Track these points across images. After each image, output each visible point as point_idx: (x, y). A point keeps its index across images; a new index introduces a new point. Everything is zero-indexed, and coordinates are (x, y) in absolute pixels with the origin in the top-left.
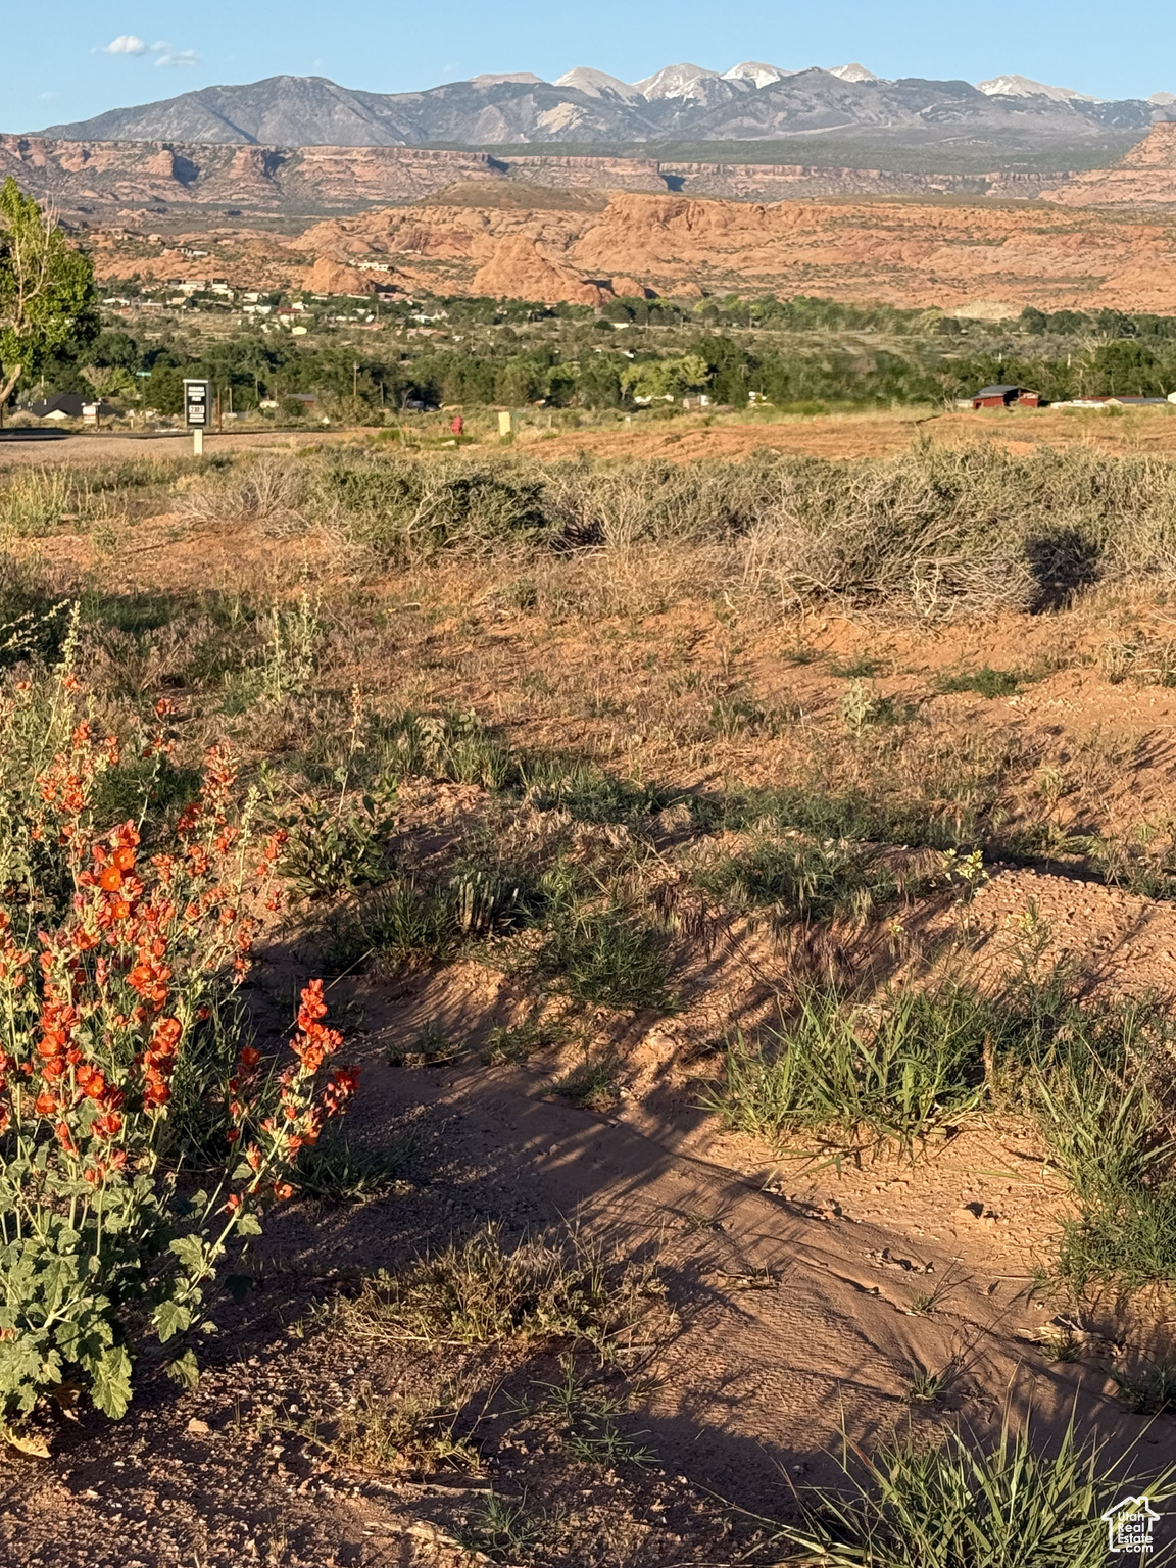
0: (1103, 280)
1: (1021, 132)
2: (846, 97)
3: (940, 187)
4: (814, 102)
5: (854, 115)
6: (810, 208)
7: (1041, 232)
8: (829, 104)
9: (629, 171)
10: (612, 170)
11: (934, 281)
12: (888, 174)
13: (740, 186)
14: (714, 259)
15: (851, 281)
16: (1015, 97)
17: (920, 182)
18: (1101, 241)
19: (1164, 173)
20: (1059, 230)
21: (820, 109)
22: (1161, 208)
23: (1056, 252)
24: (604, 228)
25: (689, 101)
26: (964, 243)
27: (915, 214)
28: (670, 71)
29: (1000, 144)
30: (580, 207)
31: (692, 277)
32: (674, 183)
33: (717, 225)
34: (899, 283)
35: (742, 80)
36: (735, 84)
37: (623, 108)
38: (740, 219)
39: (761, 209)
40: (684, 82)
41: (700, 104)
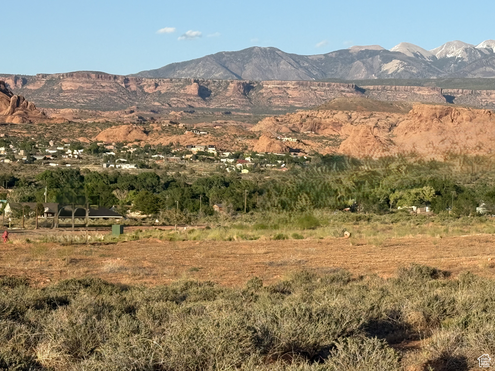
9: (427, 93)
10: (418, 93)
13: (483, 100)
24: (409, 121)
25: (459, 59)
28: (449, 44)
30: (397, 111)
32: (450, 99)
33: (467, 120)
35: (486, 49)
36: (482, 51)
37: (425, 62)
38: (478, 117)
39: (490, 112)
40: (456, 49)
41: (464, 60)
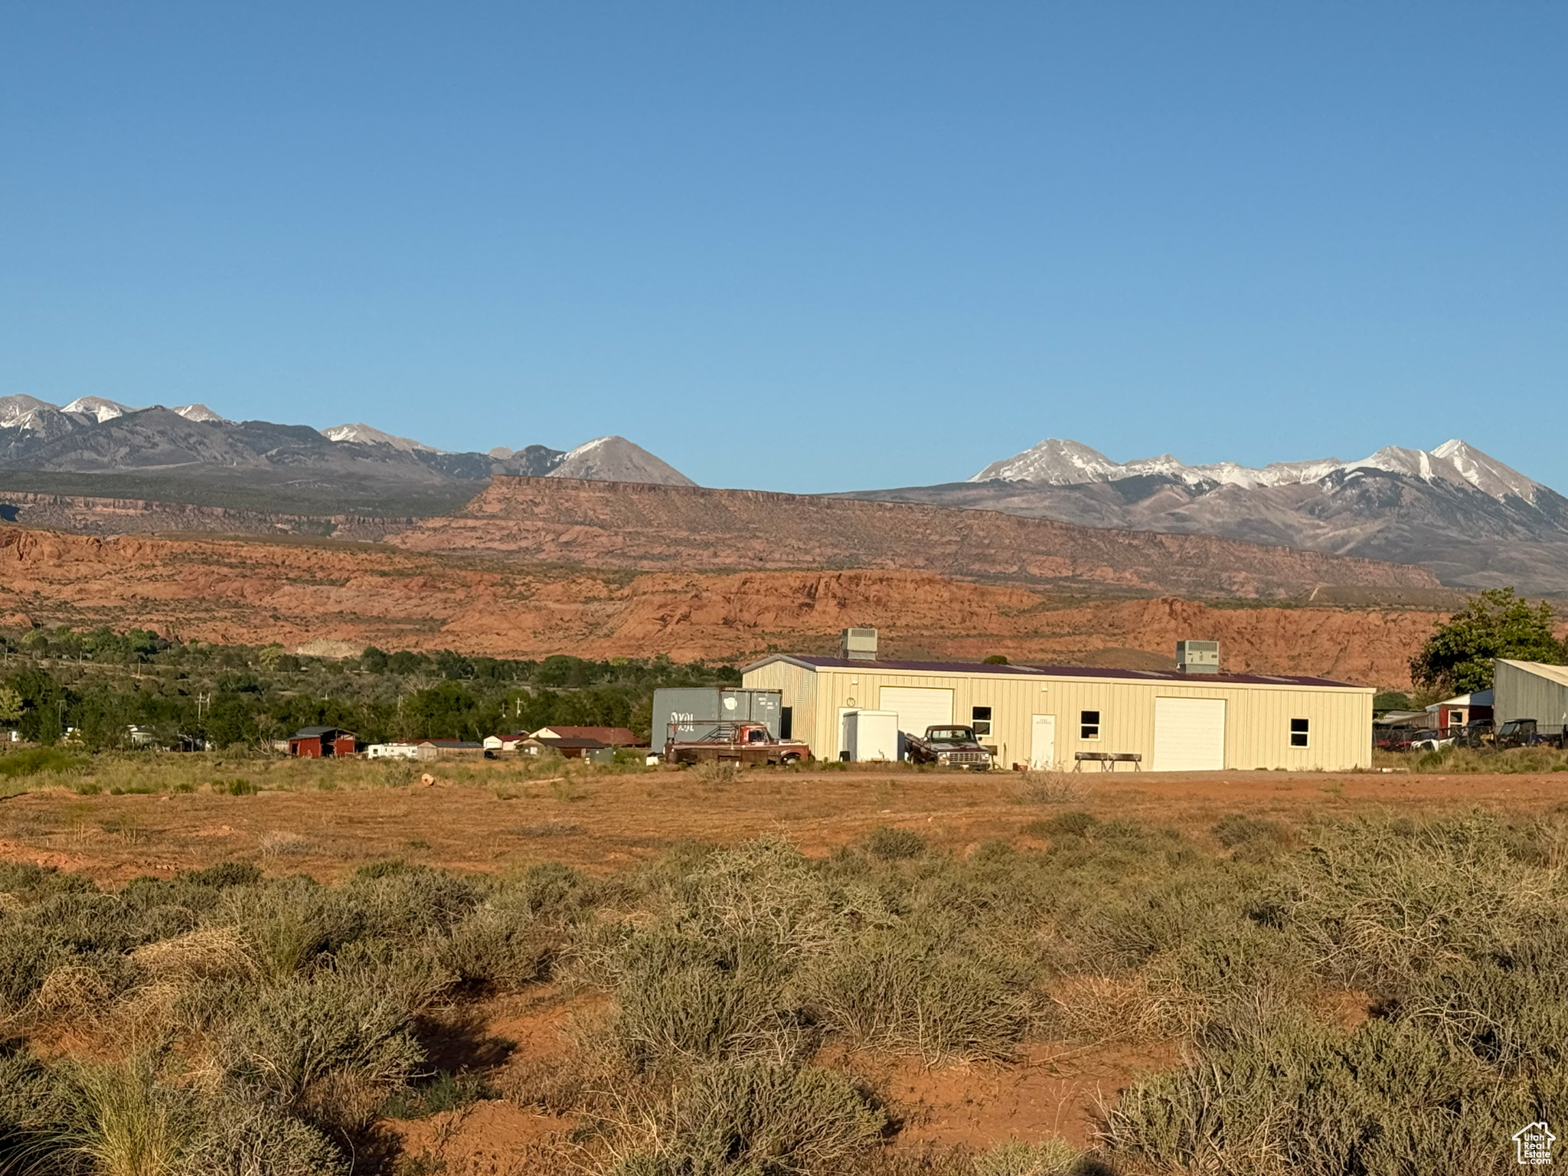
0: (444, 622)
1: (366, 477)
2: (190, 435)
3: (285, 527)
4: (157, 439)
5: (199, 453)
6: (149, 543)
7: (383, 574)
8: (173, 441)
11: (276, 618)
12: (232, 512)
13: (79, 517)
14: (46, 590)
15: (192, 616)
16: (359, 444)
17: (265, 521)
18: (441, 585)
19: (503, 523)
20: (401, 573)
21: (164, 446)
22: (501, 555)
23: (398, 594)
25: (26, 431)
26: (307, 582)
27: (259, 552)
29: (345, 488)
31: (23, 607)
33: (51, 556)
34: (241, 619)
35: (82, 414)
36: (74, 417)
38: (75, 551)
39: (98, 541)
40: (20, 413)
41: (37, 435)
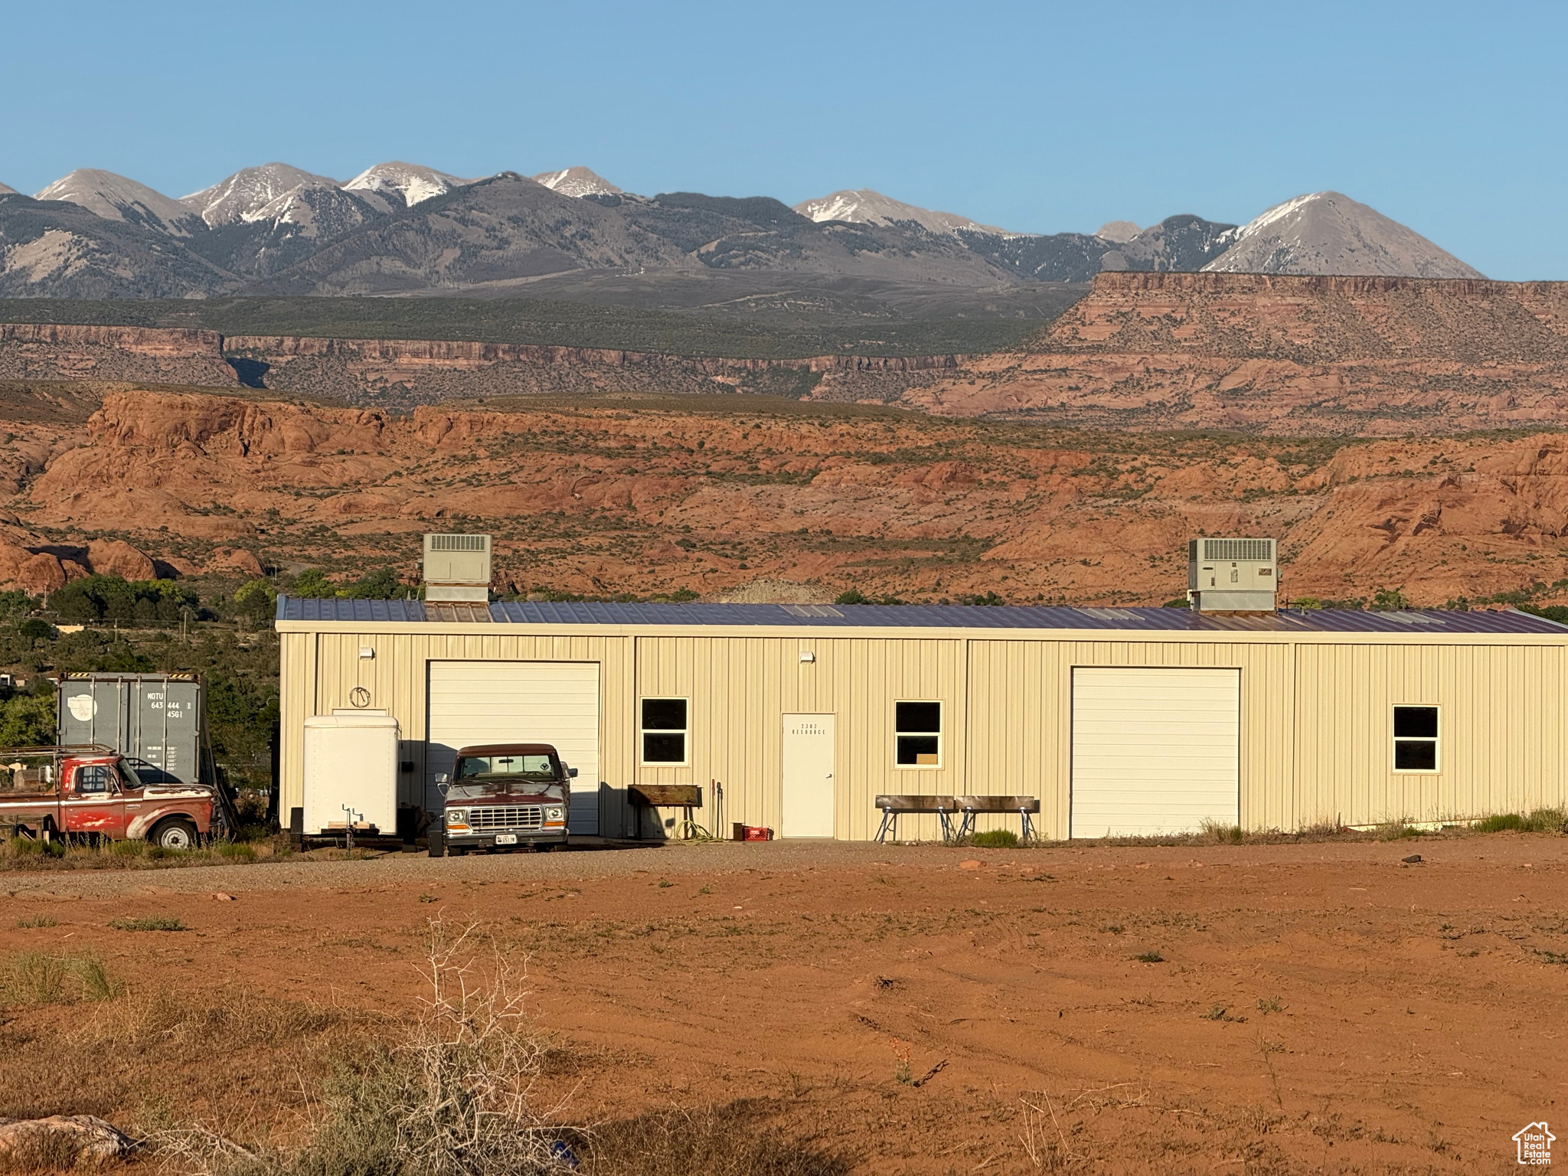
0: (988, 544)
1: (875, 286)
2: (566, 223)
3: (731, 381)
4: (508, 231)
5: (581, 254)
6: (465, 417)
7: (879, 460)
8: (535, 234)
9: (168, 349)
10: (136, 349)
11: (687, 545)
12: (636, 357)
13: (371, 377)
14: (291, 506)
15: (541, 546)
16: (863, 227)
17: (694, 371)
18: (983, 477)
19: (1117, 360)
20: (911, 457)
21: (520, 244)
22: (1114, 419)
23: (904, 495)
24: (87, 453)
25: (284, 227)
26: (743, 479)
27: (654, 428)
28: (249, 176)
29: (837, 307)
30: (49, 414)
31: (250, 539)
32: (251, 372)
33: (297, 447)
34: (626, 549)
35: (380, 193)
36: (368, 200)
37: (165, 240)
38: (338, 437)
39: (378, 418)
40: (275, 195)
41: (304, 234)
